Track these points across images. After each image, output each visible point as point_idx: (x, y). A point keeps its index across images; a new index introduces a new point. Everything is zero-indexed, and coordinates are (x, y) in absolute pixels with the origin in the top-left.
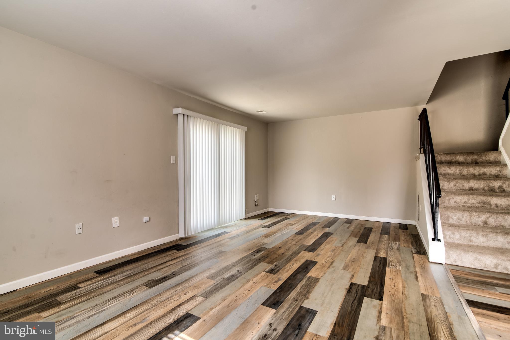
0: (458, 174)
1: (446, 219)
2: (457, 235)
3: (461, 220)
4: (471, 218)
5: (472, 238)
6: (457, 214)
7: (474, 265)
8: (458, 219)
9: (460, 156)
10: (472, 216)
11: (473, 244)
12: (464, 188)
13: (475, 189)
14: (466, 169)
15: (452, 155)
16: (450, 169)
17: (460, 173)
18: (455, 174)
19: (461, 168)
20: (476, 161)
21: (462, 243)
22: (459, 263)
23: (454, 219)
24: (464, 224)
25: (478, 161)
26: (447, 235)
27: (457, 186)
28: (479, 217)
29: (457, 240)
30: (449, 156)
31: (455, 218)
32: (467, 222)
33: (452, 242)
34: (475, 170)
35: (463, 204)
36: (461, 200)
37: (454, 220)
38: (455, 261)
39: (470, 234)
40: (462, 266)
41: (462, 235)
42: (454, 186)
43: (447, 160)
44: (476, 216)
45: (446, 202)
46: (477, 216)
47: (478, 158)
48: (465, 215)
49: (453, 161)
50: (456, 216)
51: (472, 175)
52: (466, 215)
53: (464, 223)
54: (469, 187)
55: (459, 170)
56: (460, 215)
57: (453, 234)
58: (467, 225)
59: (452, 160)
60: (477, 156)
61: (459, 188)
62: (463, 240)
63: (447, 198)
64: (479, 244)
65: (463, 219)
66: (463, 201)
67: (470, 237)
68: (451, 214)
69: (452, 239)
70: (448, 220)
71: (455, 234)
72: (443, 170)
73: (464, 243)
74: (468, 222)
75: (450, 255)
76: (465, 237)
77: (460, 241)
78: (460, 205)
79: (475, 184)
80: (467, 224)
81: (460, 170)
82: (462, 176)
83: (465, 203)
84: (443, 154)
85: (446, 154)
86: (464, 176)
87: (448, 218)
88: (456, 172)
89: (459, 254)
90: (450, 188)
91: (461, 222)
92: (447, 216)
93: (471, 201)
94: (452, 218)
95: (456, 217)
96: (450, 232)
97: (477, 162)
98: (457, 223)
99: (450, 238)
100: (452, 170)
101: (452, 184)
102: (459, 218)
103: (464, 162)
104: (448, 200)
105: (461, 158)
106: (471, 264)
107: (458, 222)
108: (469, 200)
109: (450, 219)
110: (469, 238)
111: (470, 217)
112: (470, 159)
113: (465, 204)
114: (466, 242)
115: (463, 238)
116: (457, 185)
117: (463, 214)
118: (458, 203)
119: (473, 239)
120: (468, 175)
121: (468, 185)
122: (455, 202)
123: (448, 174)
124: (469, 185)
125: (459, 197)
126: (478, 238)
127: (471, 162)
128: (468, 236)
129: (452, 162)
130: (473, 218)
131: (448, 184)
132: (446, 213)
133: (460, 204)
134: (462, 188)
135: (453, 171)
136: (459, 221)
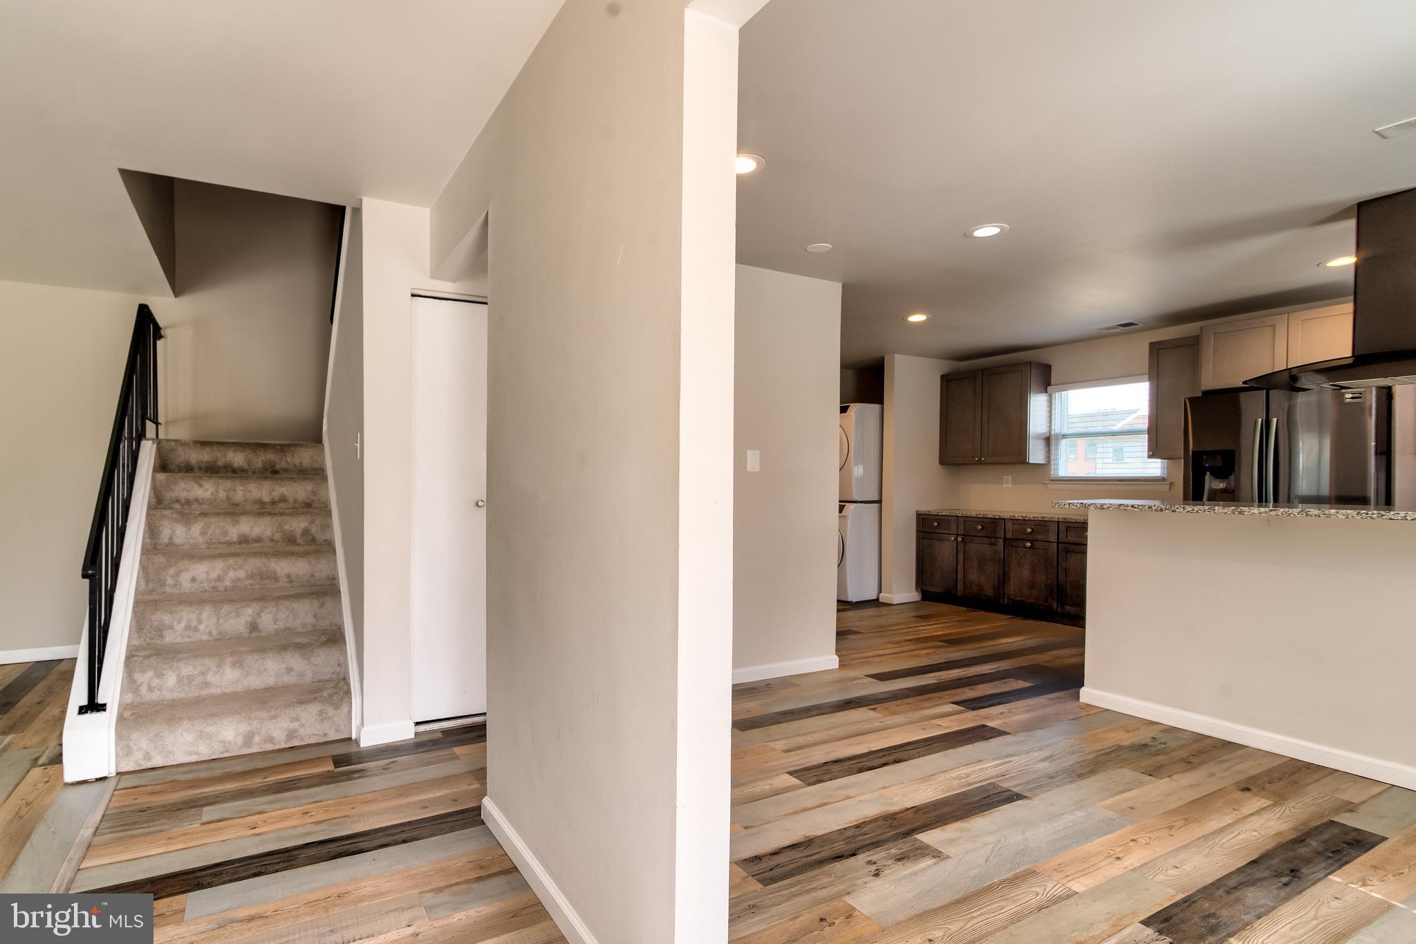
0: (222, 501)
1: (156, 633)
2: (170, 676)
3: (196, 630)
4: (221, 621)
5: (210, 676)
6: (184, 614)
7: (196, 753)
8: (188, 627)
9: (234, 452)
10: (222, 615)
11: (213, 691)
12: (227, 538)
13: (252, 539)
14: (241, 488)
15: (216, 448)
16: (201, 486)
17: (228, 498)
18: (216, 500)
19: (228, 484)
20: (274, 467)
21: (184, 696)
22: (158, 761)
23: (176, 631)
24: (204, 641)
25: (278, 467)
26: (142, 683)
27: (211, 535)
28: (238, 616)
29: (172, 690)
30: (208, 449)
31: (179, 627)
32: (210, 633)
33: (157, 698)
34: (263, 491)
35: (213, 584)
36: (207, 572)
37: (178, 633)
38: (147, 757)
39: (202, 667)
40: (168, 766)
41: (182, 674)
42: (203, 533)
43: (202, 461)
44: (231, 612)
45: (170, 581)
46: (233, 614)
47: (277, 460)
48: (205, 615)
49: (220, 463)
50: (180, 621)
51: (256, 502)
52: (207, 612)
53: (205, 638)
54: (240, 536)
55: (225, 491)
56: (193, 616)
57: (159, 675)
58: (209, 641)
59: (216, 461)
60: (274, 453)
61: (214, 540)
62: (185, 687)
63: (172, 571)
64: (225, 688)
65: (202, 627)
66: (213, 575)
67: (203, 674)
68: (167, 618)
69: (159, 690)
70: (162, 636)
71: (164, 675)
72: (184, 489)
73: (189, 695)
74: (214, 632)
75: (132, 744)
76: (190, 679)
77: (179, 692)
78: (207, 588)
79: (252, 528)
80: (211, 638)
81: (228, 491)
82: (233, 504)
83: (220, 579)
84: (192, 444)
85: (199, 445)
86: (237, 505)
87: (159, 631)
88: (218, 495)
89: (156, 735)
90: (191, 541)
91: (197, 636)
92: (156, 623)
93: (232, 574)
94: (171, 628)
95: (183, 625)
96: (148, 672)
97: (275, 469)
98: (186, 640)
99: (151, 689)
100: (206, 490)
101: (196, 529)
102: (190, 626)
103: (247, 468)
104: (172, 577)
105: (237, 458)
106: (190, 754)
107: (189, 637)
108: (226, 572)
109: (166, 633)
110: (199, 680)
111: (218, 619)
112: (259, 460)
113: (218, 584)
114: (193, 693)
115: (186, 681)
116: (210, 531)
117: (198, 612)
118: (200, 583)
119: (212, 680)
120: (246, 501)
121: (236, 531)
122: (193, 580)
123: (197, 500)
124: (238, 529)
125: (201, 564)
126: (222, 674)
127: (262, 468)
128: (197, 674)
129: (216, 466)
130: (226, 621)
131: (184, 529)
132: (154, 617)
133: (206, 585)
134: (222, 540)
135: (209, 493)
136: (190, 633)
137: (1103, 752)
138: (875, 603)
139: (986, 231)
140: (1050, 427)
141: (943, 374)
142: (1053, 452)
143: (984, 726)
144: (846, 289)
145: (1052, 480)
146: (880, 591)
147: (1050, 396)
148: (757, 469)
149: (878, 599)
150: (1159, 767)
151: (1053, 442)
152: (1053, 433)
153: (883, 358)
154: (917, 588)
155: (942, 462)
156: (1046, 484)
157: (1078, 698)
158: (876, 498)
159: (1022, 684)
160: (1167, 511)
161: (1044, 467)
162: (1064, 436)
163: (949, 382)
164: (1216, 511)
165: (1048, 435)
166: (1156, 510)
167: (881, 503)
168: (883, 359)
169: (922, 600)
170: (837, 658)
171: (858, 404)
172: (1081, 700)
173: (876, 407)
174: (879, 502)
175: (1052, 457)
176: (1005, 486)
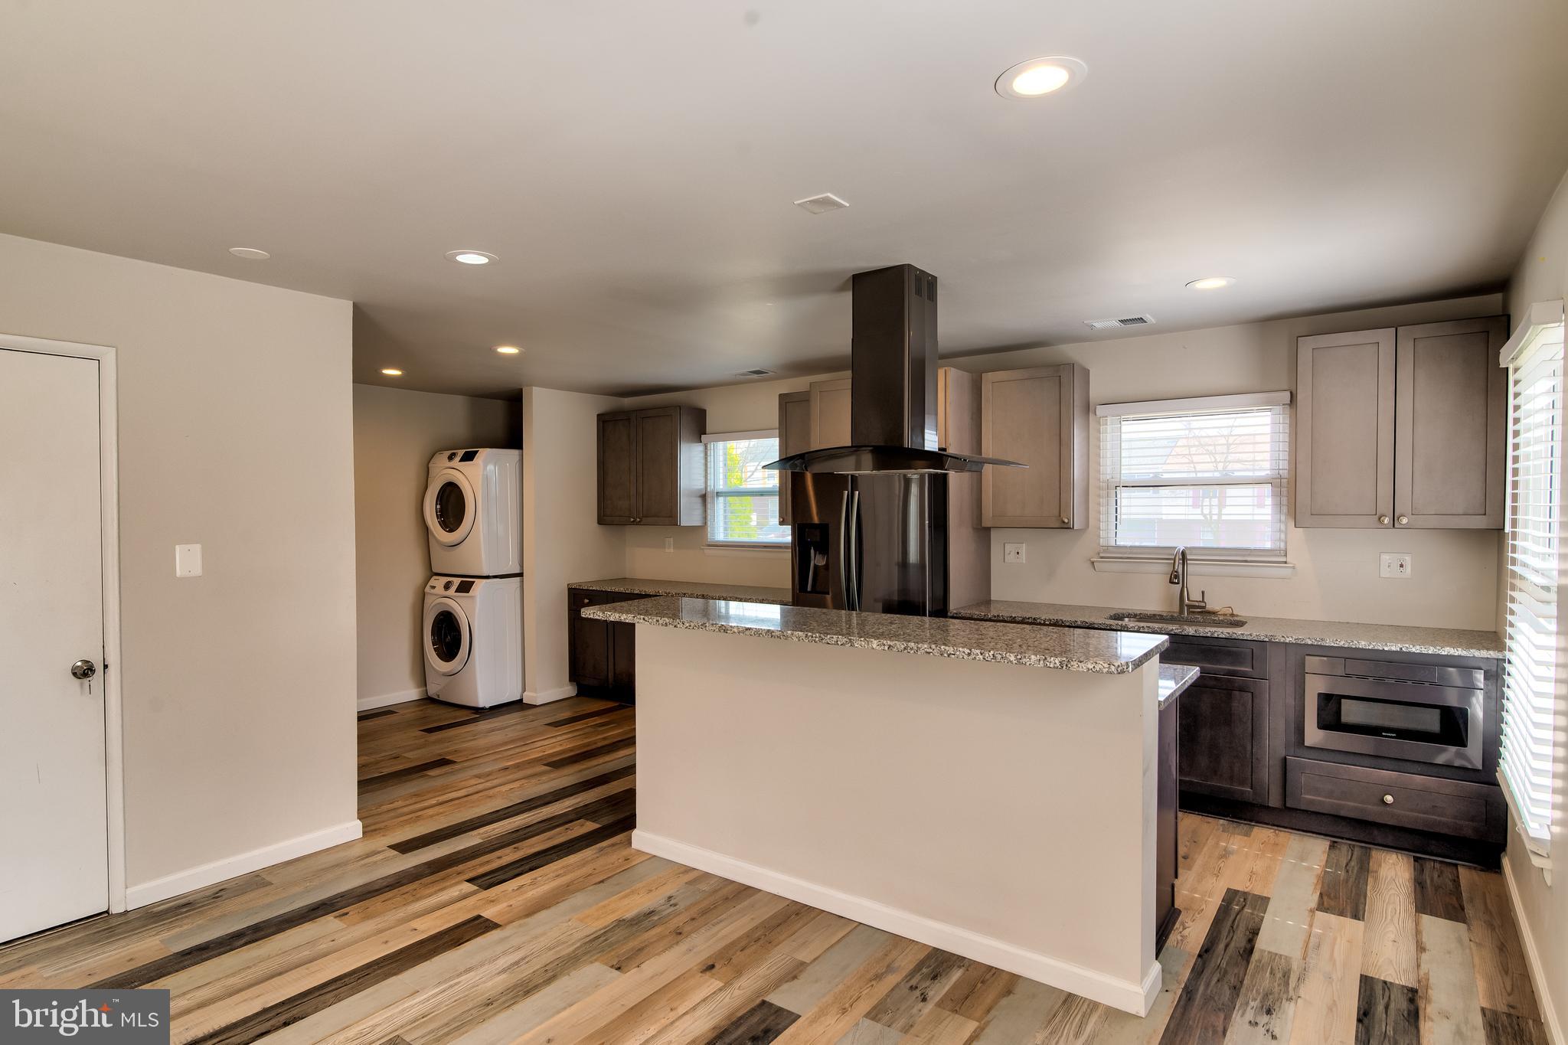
137: (593, 936)
138: (518, 705)
139: (472, 259)
140: (706, 482)
141: (599, 412)
142: (709, 511)
143: (479, 917)
144: (355, 306)
145: (709, 546)
146: (524, 690)
147: (706, 446)
148: (197, 570)
149: (521, 700)
150: (639, 950)
151: (709, 500)
152: (709, 489)
153: (522, 389)
154: (571, 680)
155: (601, 521)
156: (703, 549)
157: (630, 843)
158: (518, 571)
159: (590, 826)
160: (671, 626)
161: (701, 529)
162: (718, 494)
163: (607, 423)
164: (707, 628)
165: (704, 493)
166: (662, 625)
167: (522, 576)
168: (521, 391)
169: (577, 695)
170: (359, 824)
171: (488, 449)
172: (634, 845)
173: (515, 453)
174: (521, 575)
175: (709, 517)
176: (667, 550)
